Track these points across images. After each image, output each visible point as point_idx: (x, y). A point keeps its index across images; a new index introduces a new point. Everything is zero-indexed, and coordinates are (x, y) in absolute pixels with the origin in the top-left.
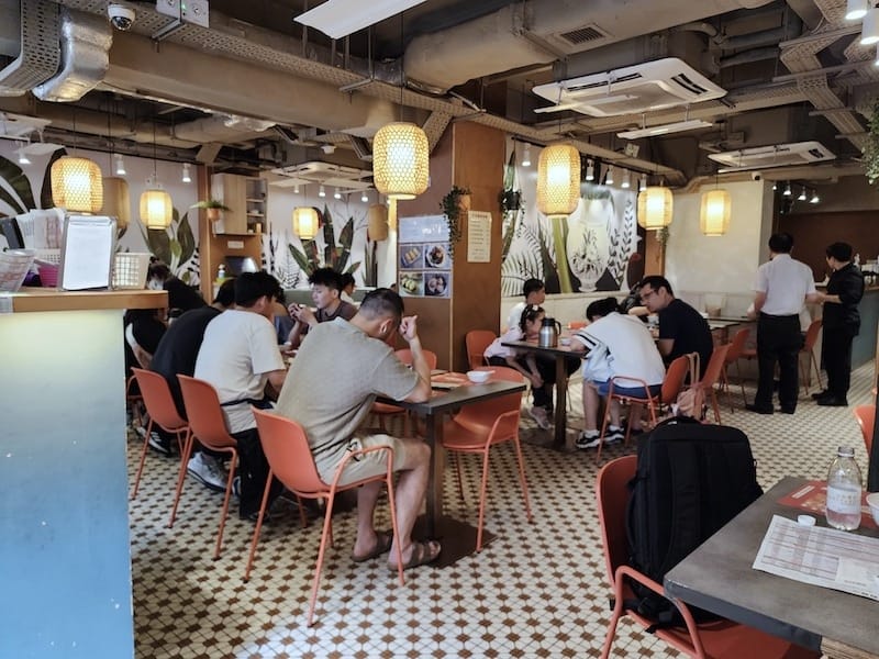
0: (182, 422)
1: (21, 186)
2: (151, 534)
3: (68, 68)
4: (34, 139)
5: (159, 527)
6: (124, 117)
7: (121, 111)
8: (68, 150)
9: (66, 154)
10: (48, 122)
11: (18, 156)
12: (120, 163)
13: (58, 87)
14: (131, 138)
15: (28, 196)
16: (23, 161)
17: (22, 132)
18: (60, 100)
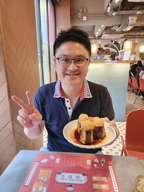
0: (139, 87)
1: (119, 47)
2: (131, 104)
3: (129, 25)
4: (122, 38)
5: (132, 103)
6: (139, 30)
7: (138, 29)
8: (127, 39)
9: (127, 40)
10: (125, 34)
11: (119, 42)
12: (137, 40)
13: (127, 29)
14: (140, 34)
15: (119, 48)
16: (120, 42)
17: (120, 37)
18: (127, 31)
